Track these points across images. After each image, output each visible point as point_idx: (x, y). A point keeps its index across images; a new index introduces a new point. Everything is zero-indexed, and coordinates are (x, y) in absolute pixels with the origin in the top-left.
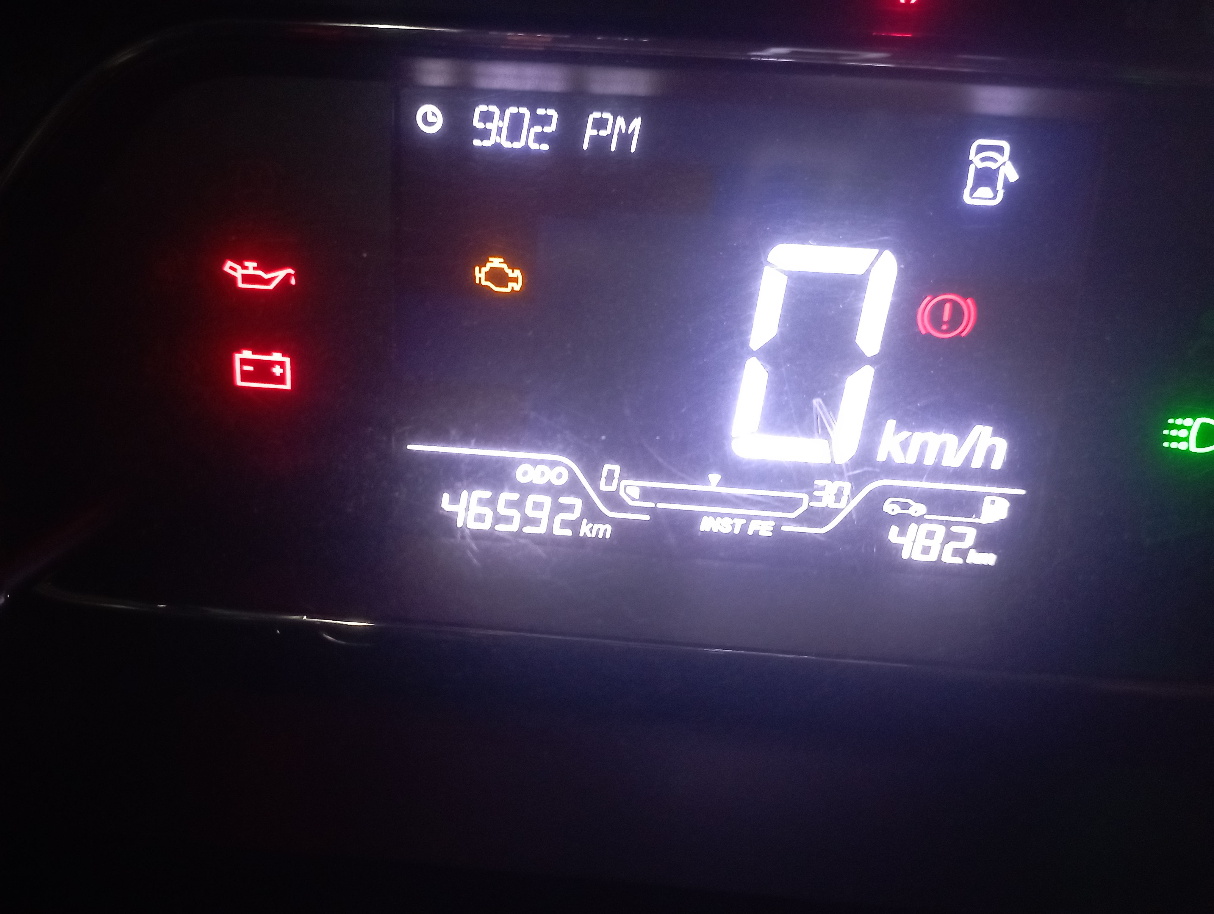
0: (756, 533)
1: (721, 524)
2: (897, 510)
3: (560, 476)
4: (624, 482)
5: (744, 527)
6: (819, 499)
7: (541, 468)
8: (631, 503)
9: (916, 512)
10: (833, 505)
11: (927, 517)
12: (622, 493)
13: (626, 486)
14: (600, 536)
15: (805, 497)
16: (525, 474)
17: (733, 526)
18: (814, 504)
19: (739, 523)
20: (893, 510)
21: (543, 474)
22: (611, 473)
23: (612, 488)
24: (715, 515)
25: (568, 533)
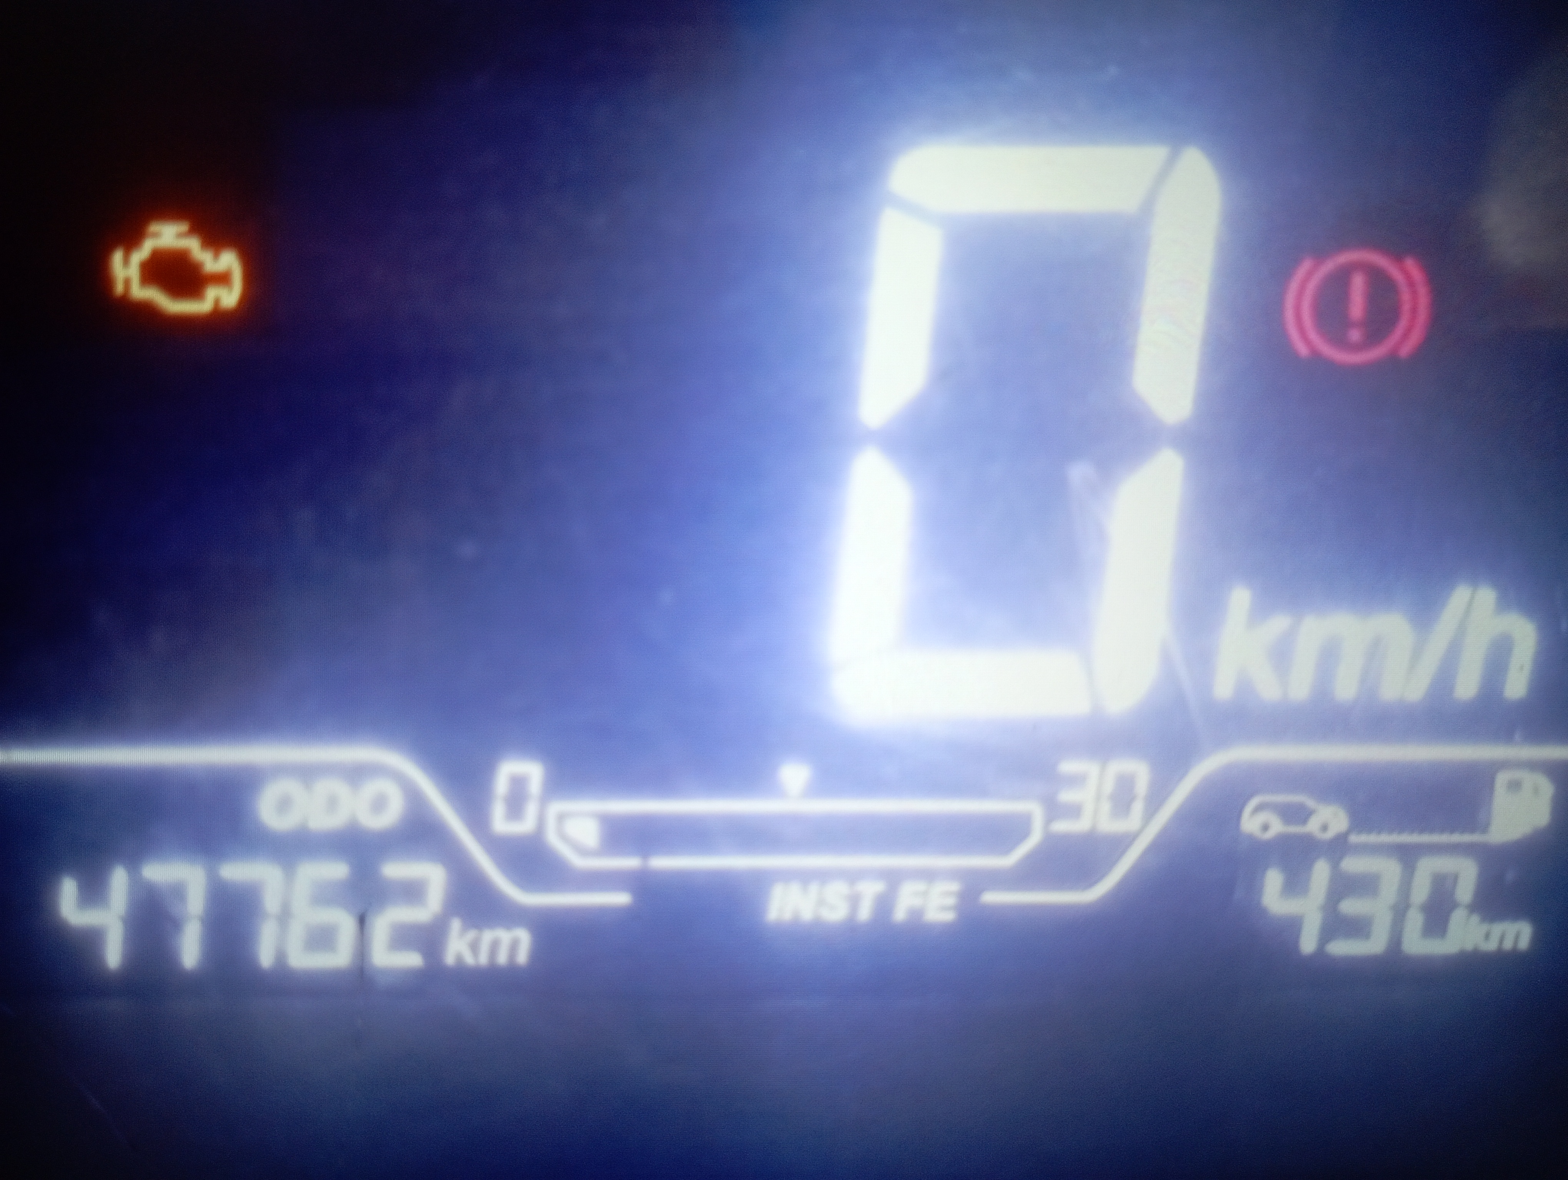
0: (916, 914)
1: (821, 902)
2: (1278, 827)
3: (379, 804)
4: (556, 807)
5: (884, 904)
6: (1074, 811)
7: (327, 786)
8: (579, 862)
9: (1325, 828)
10: (1109, 825)
11: (1354, 839)
12: (553, 839)
13: (561, 818)
14: (502, 959)
15: (1035, 810)
16: (284, 804)
17: (854, 901)
18: (1061, 826)
19: (870, 890)
20: (1265, 827)
21: (332, 803)
22: (518, 785)
23: (525, 826)
24: (805, 877)
25: (412, 960)
